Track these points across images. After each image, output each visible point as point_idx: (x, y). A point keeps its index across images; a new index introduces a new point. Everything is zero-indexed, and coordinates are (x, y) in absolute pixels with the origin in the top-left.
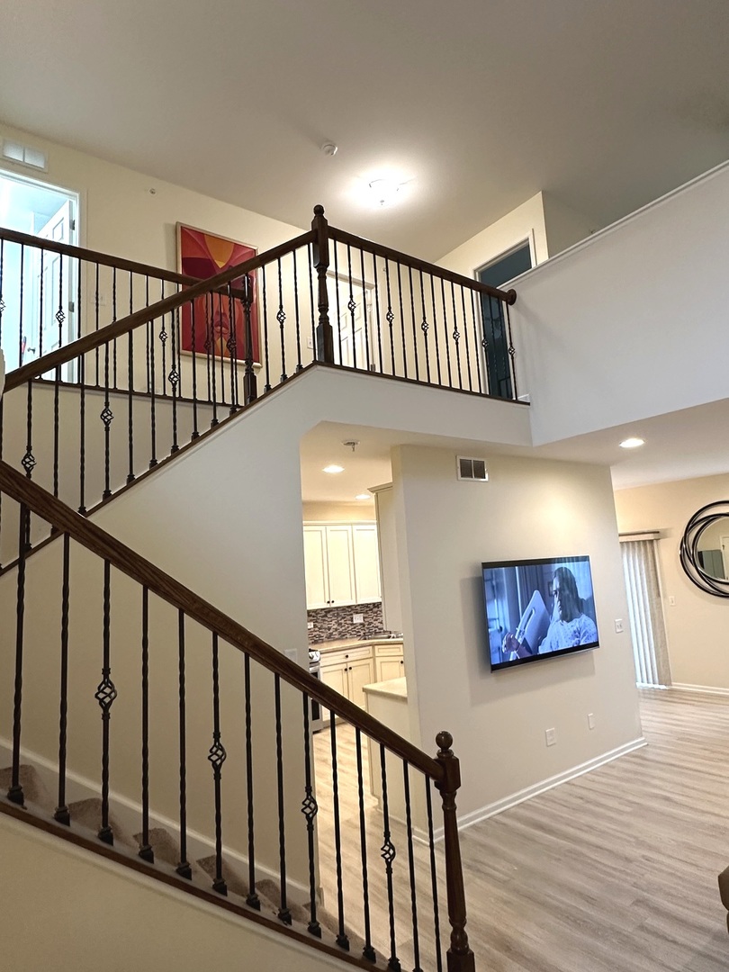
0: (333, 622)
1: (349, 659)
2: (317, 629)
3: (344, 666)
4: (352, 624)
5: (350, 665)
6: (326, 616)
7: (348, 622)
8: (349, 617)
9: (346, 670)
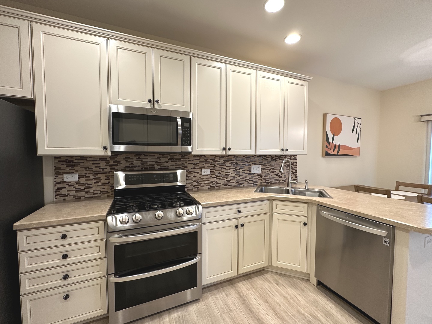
0: (231, 171)
1: (241, 214)
2: (214, 176)
3: (235, 222)
4: (250, 174)
5: (242, 221)
6: (224, 164)
7: (246, 172)
8: (247, 168)
9: (237, 227)
